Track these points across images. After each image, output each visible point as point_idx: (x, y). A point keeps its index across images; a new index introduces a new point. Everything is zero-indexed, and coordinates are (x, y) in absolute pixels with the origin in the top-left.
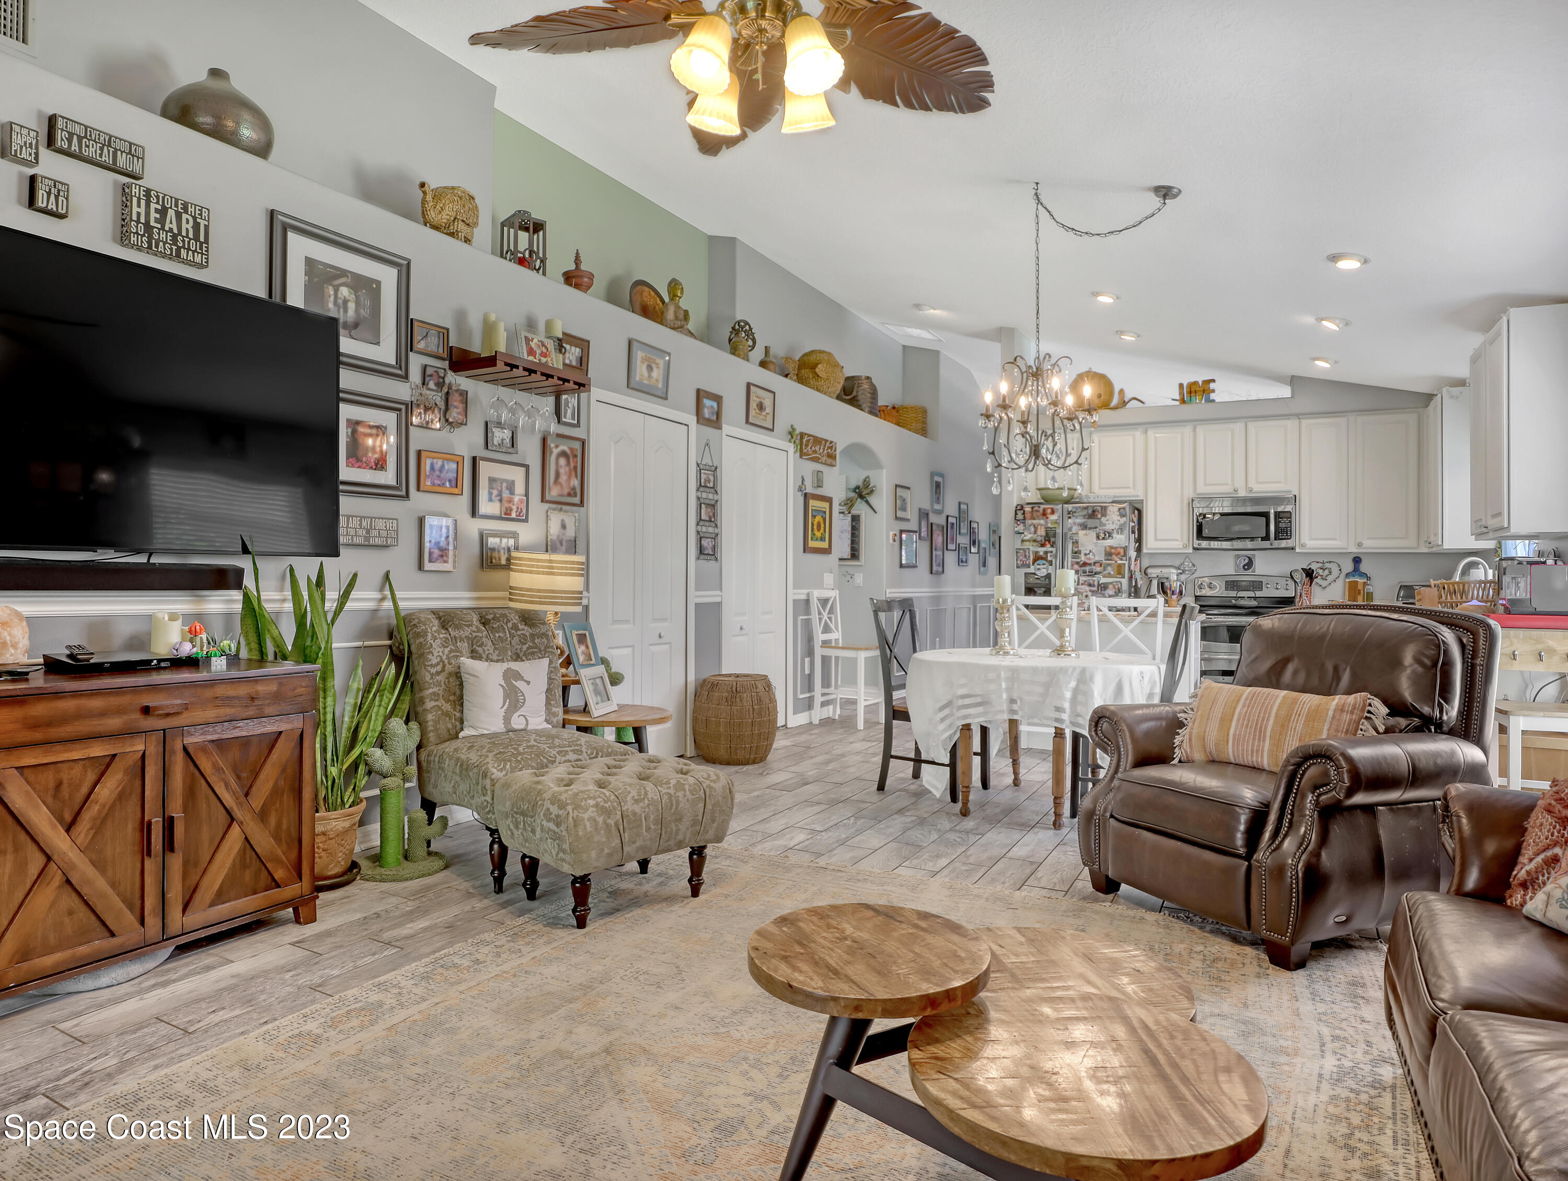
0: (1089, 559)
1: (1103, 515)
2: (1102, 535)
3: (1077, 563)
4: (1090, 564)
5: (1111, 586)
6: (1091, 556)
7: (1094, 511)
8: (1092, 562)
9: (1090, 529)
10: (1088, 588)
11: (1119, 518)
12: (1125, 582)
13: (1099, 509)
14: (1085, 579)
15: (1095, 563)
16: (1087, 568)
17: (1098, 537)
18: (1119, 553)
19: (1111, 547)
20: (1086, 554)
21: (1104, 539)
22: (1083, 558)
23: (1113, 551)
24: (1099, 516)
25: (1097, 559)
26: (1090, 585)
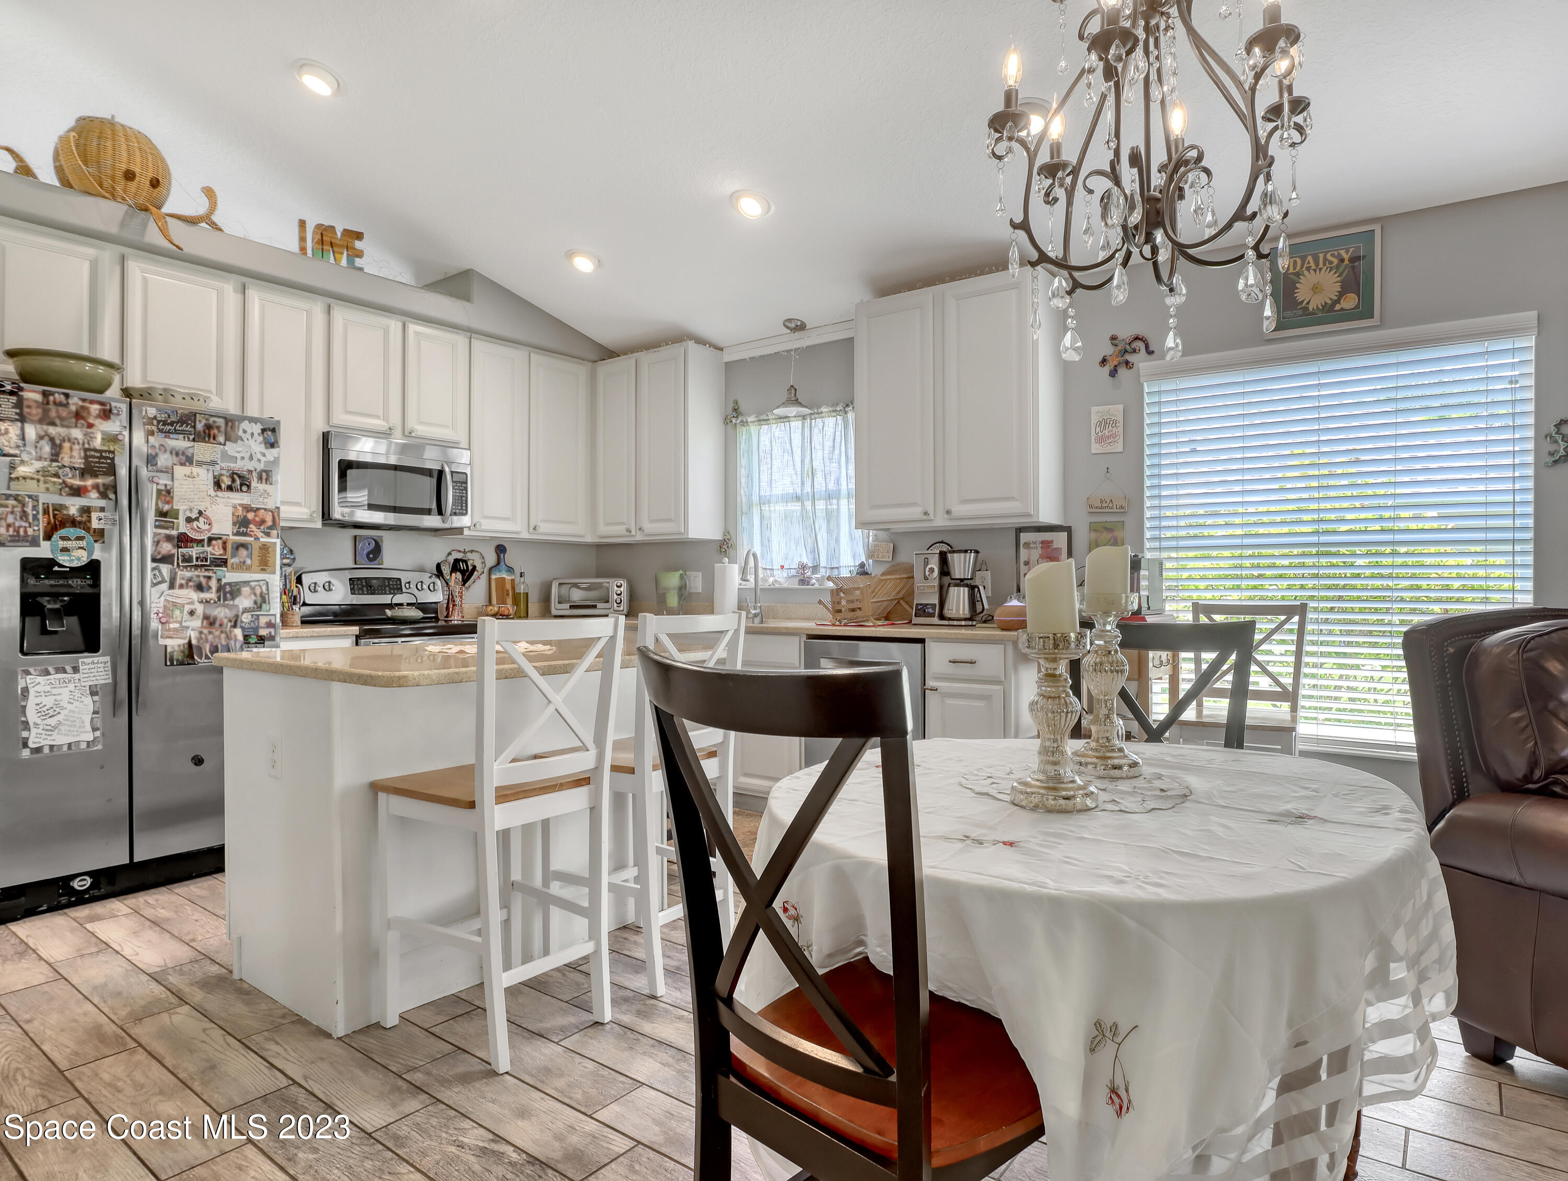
0: (198, 530)
1: (228, 439)
2: (226, 481)
3: (169, 538)
4: (200, 542)
5: (246, 590)
6: (201, 524)
7: (209, 427)
8: (205, 537)
9: (200, 464)
10: (194, 595)
11: (262, 448)
12: (276, 582)
13: (221, 422)
14: (188, 574)
15: (210, 540)
16: (194, 551)
17: (217, 484)
18: (263, 522)
19: (247, 509)
20: (189, 520)
21: (230, 488)
22: (183, 527)
23: (250, 516)
24: (221, 439)
25: (216, 530)
26: (200, 588)
